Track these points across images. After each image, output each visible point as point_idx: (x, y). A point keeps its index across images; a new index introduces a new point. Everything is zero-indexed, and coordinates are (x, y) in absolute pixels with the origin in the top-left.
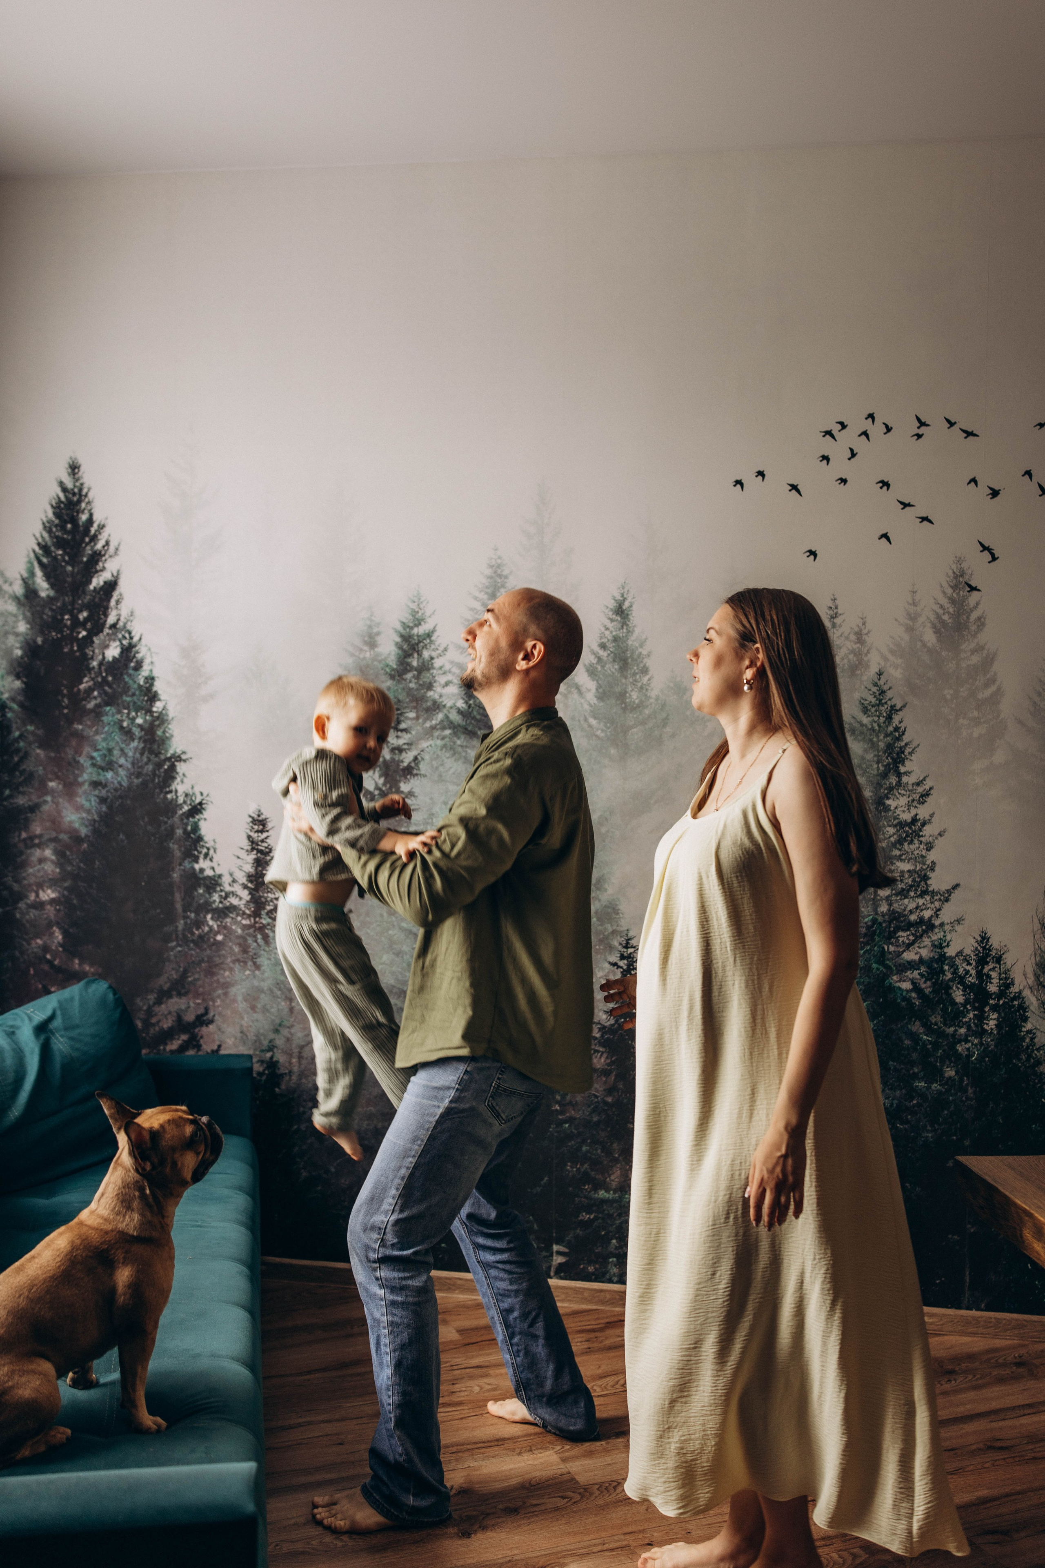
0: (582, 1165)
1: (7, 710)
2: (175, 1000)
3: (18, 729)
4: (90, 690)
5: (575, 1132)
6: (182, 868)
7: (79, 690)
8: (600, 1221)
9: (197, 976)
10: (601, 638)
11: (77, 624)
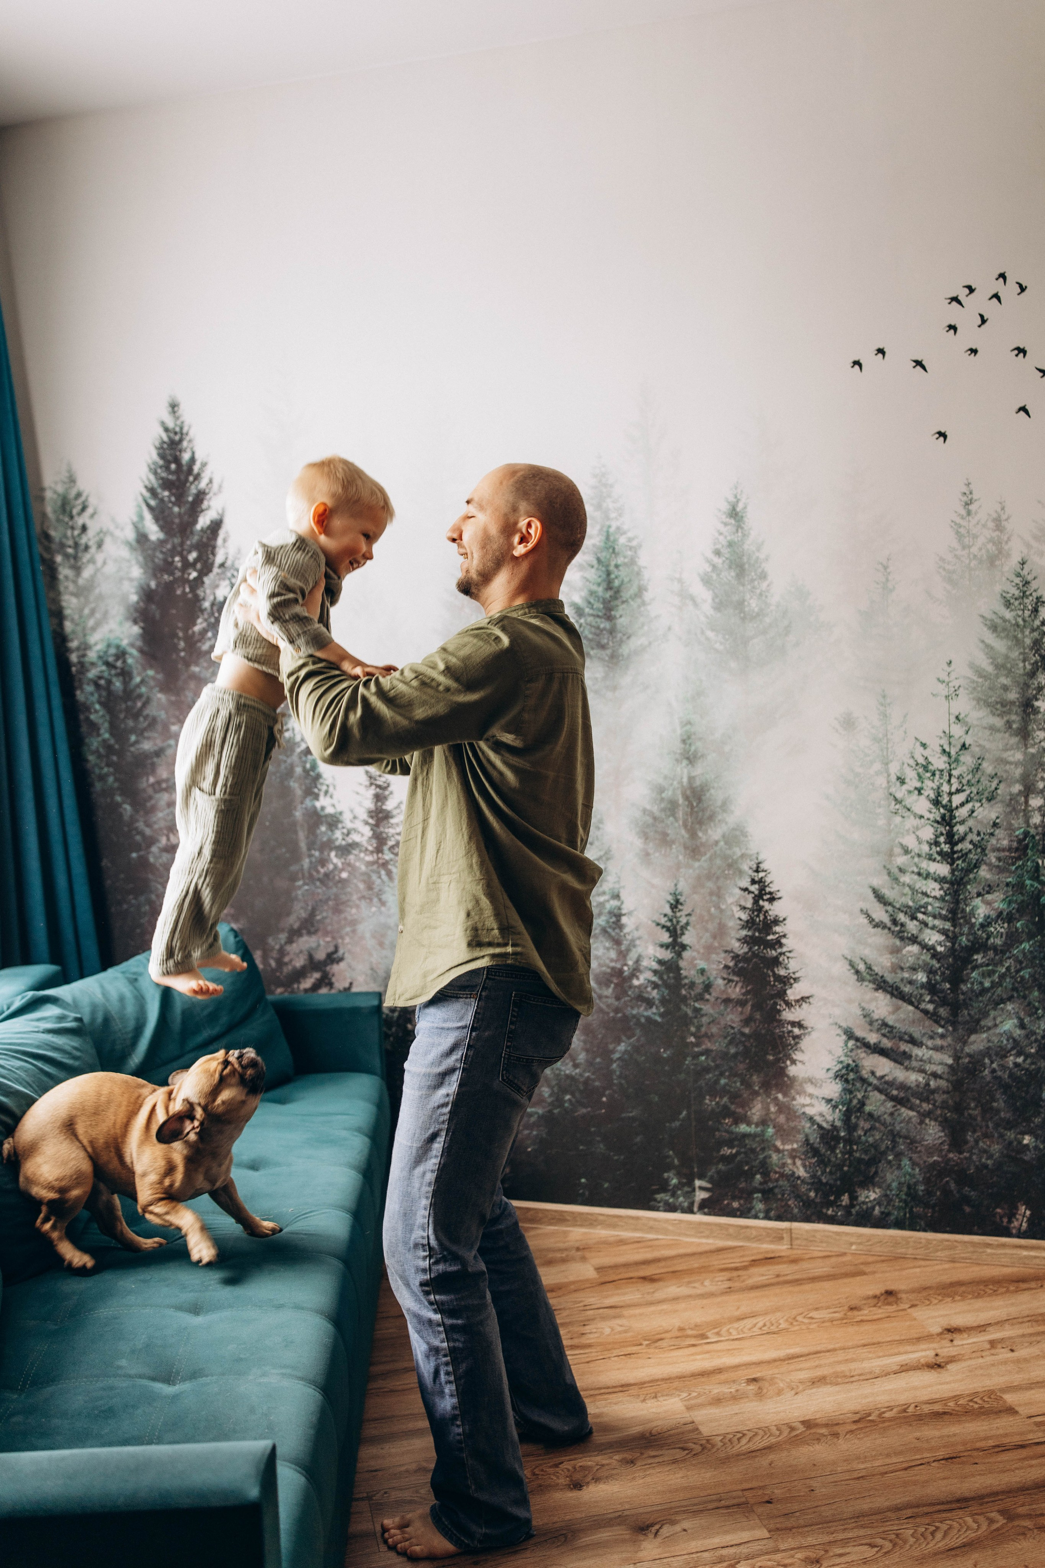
0: (721, 1098)
1: (127, 656)
2: (305, 938)
3: (139, 674)
4: (204, 632)
5: (712, 1064)
6: (304, 806)
7: (194, 633)
8: (742, 1155)
9: (325, 914)
10: (715, 544)
11: (187, 565)
